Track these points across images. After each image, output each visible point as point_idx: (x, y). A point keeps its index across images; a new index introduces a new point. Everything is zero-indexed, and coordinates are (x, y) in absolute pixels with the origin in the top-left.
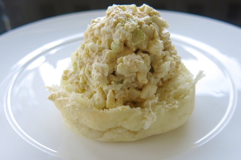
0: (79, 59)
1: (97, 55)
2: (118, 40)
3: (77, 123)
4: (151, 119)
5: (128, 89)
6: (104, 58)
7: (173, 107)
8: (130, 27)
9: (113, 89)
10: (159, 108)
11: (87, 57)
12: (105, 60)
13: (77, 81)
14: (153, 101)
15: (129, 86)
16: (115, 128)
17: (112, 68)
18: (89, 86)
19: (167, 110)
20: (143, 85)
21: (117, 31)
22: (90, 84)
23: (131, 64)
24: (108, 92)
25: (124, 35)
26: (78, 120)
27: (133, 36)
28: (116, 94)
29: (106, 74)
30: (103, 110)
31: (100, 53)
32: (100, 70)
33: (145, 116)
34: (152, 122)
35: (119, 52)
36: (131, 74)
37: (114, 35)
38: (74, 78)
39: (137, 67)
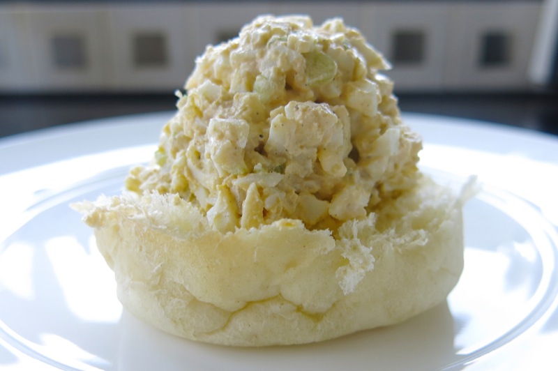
0: (172, 133)
1: (221, 107)
2: (272, 69)
3: (159, 286)
4: (361, 262)
5: (298, 193)
6: (236, 110)
7: (412, 243)
8: (301, 40)
9: (260, 182)
10: (378, 240)
11: (195, 117)
12: (241, 113)
13: (165, 184)
14: (362, 224)
15: (298, 186)
16: (262, 301)
17: (257, 134)
18: (195, 195)
19: (400, 250)
20: (333, 186)
21: (269, 53)
22: (198, 186)
23: (306, 117)
24: (244, 195)
25: (286, 59)
26: (161, 274)
27: (307, 65)
28: (266, 196)
29: (243, 144)
30: (234, 231)
31: (226, 103)
32: (227, 133)
33: (344, 255)
34: (362, 271)
35: (275, 98)
36: (305, 151)
37: (261, 63)
38: (156, 180)
39: (319, 126)
